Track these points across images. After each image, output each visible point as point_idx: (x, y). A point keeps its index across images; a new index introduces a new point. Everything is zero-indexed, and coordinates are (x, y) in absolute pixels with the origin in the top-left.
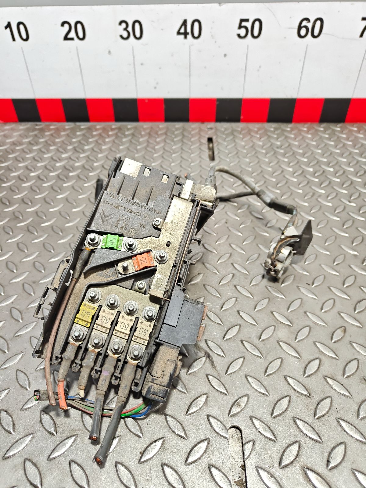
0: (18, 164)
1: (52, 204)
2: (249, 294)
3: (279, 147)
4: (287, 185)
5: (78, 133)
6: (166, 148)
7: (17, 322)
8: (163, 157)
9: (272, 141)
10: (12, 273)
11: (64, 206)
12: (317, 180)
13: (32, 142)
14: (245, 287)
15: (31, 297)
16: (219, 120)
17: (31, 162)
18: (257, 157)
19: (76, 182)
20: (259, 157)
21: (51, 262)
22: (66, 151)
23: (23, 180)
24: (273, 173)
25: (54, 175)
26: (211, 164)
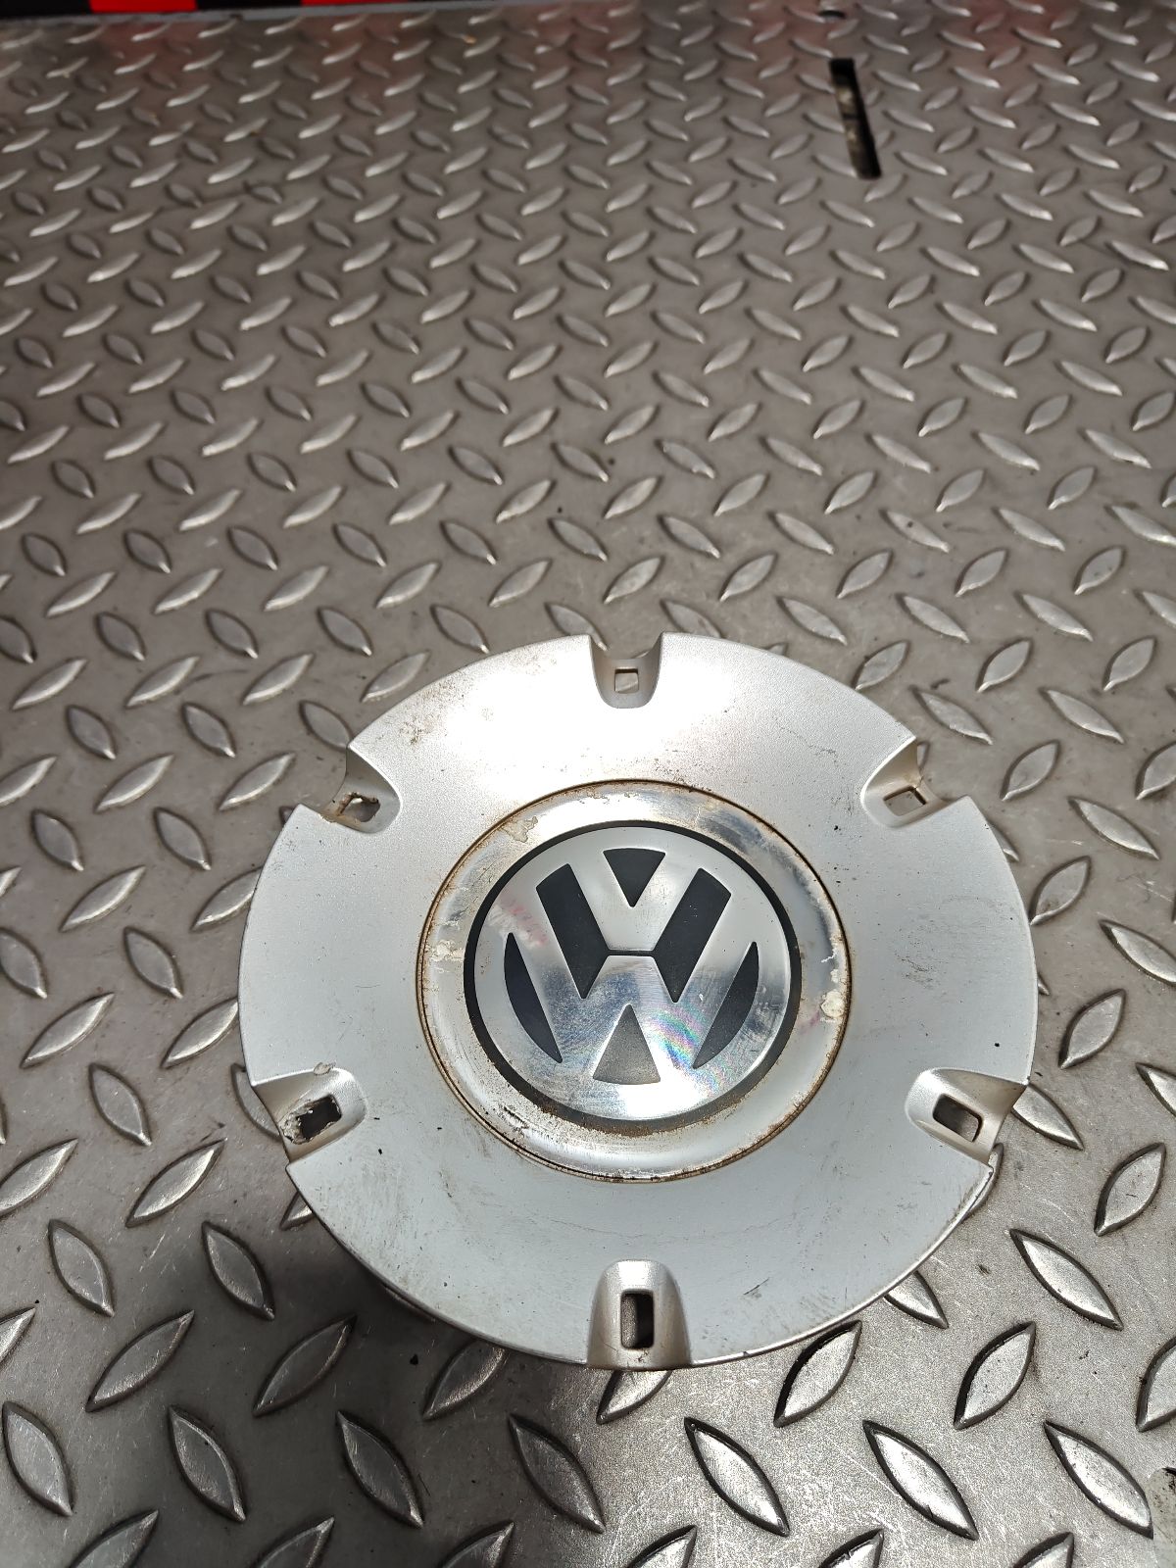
0: (29, 227)
1: (209, 418)
2: (1143, 841)
5: (259, 64)
6: (657, 124)
7: (163, 999)
8: (649, 167)
9: (1122, 65)
10: (99, 762)
11: (259, 427)
13: (68, 116)
14: (1120, 808)
15: (198, 875)
18: (1067, 151)
19: (294, 305)
20: (1075, 149)
21: (254, 704)
22: (223, 155)
23: (66, 309)
24: (1152, 234)
25: (190, 277)
26: (870, 197)
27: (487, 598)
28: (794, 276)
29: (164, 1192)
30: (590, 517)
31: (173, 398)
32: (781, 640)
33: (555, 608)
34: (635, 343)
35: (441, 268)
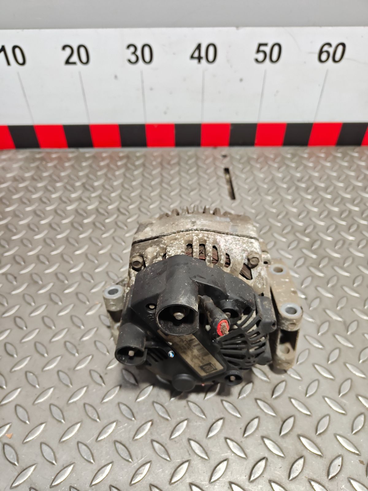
0: (26, 207)
1: (72, 262)
3: (300, 180)
5: (84, 164)
6: (183, 185)
7: (59, 423)
8: (180, 196)
9: (292, 172)
10: (43, 357)
11: (84, 265)
12: (344, 223)
13: (36, 177)
15: (69, 388)
16: (232, 144)
17: (39, 205)
18: (279, 194)
19: (93, 231)
20: (281, 193)
22: (75, 190)
23: (34, 231)
24: (299, 215)
25: (67, 223)
26: (234, 205)
29: (59, 478)
31: (62, 257)
35: (130, 222)
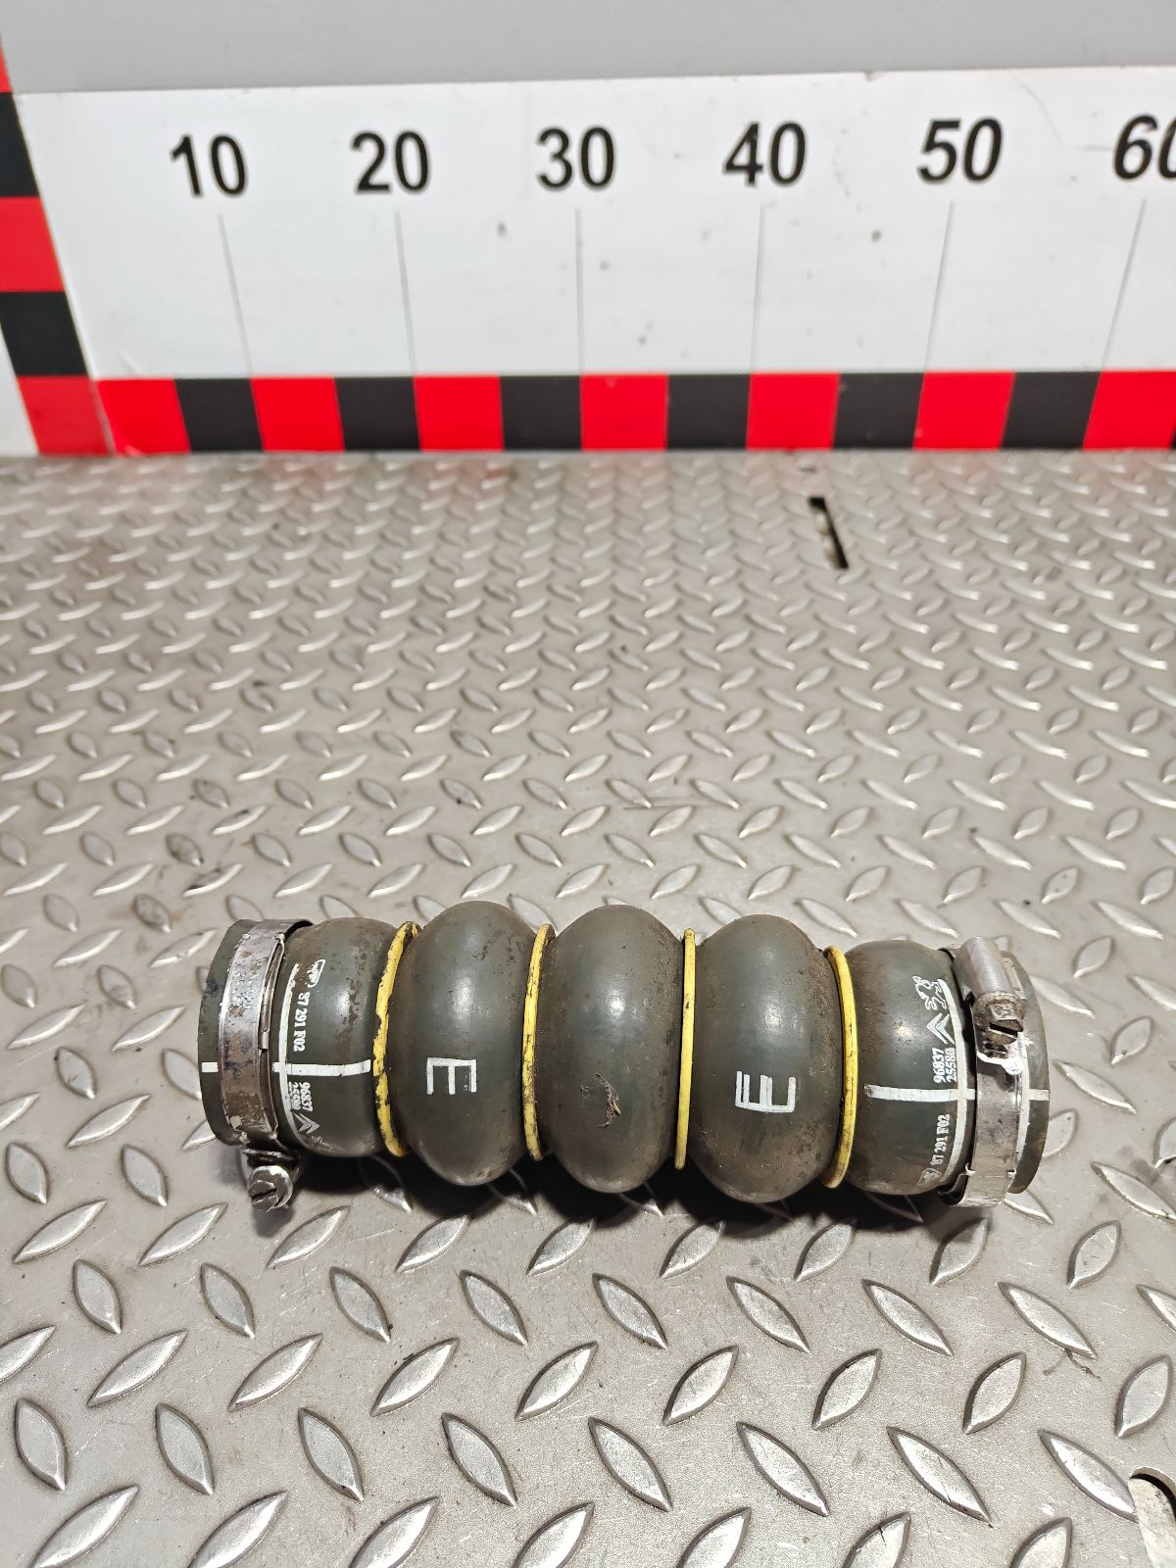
0: (205, 582)
1: (343, 708)
3: (1051, 526)
4: (1108, 646)
5: (382, 486)
6: (681, 531)
8: (675, 558)
9: (1025, 507)
11: (381, 715)
13: (237, 514)
16: (845, 441)
17: (248, 576)
18: (986, 557)
19: (409, 637)
20: (994, 556)
21: (378, 899)
22: (352, 541)
23: (231, 634)
24: (1054, 608)
25: (329, 618)
26: (843, 581)
27: (559, 830)
28: (789, 628)
30: (638, 779)
31: (316, 693)
32: (790, 863)
33: (613, 838)
34: (667, 669)
35: (520, 619)
